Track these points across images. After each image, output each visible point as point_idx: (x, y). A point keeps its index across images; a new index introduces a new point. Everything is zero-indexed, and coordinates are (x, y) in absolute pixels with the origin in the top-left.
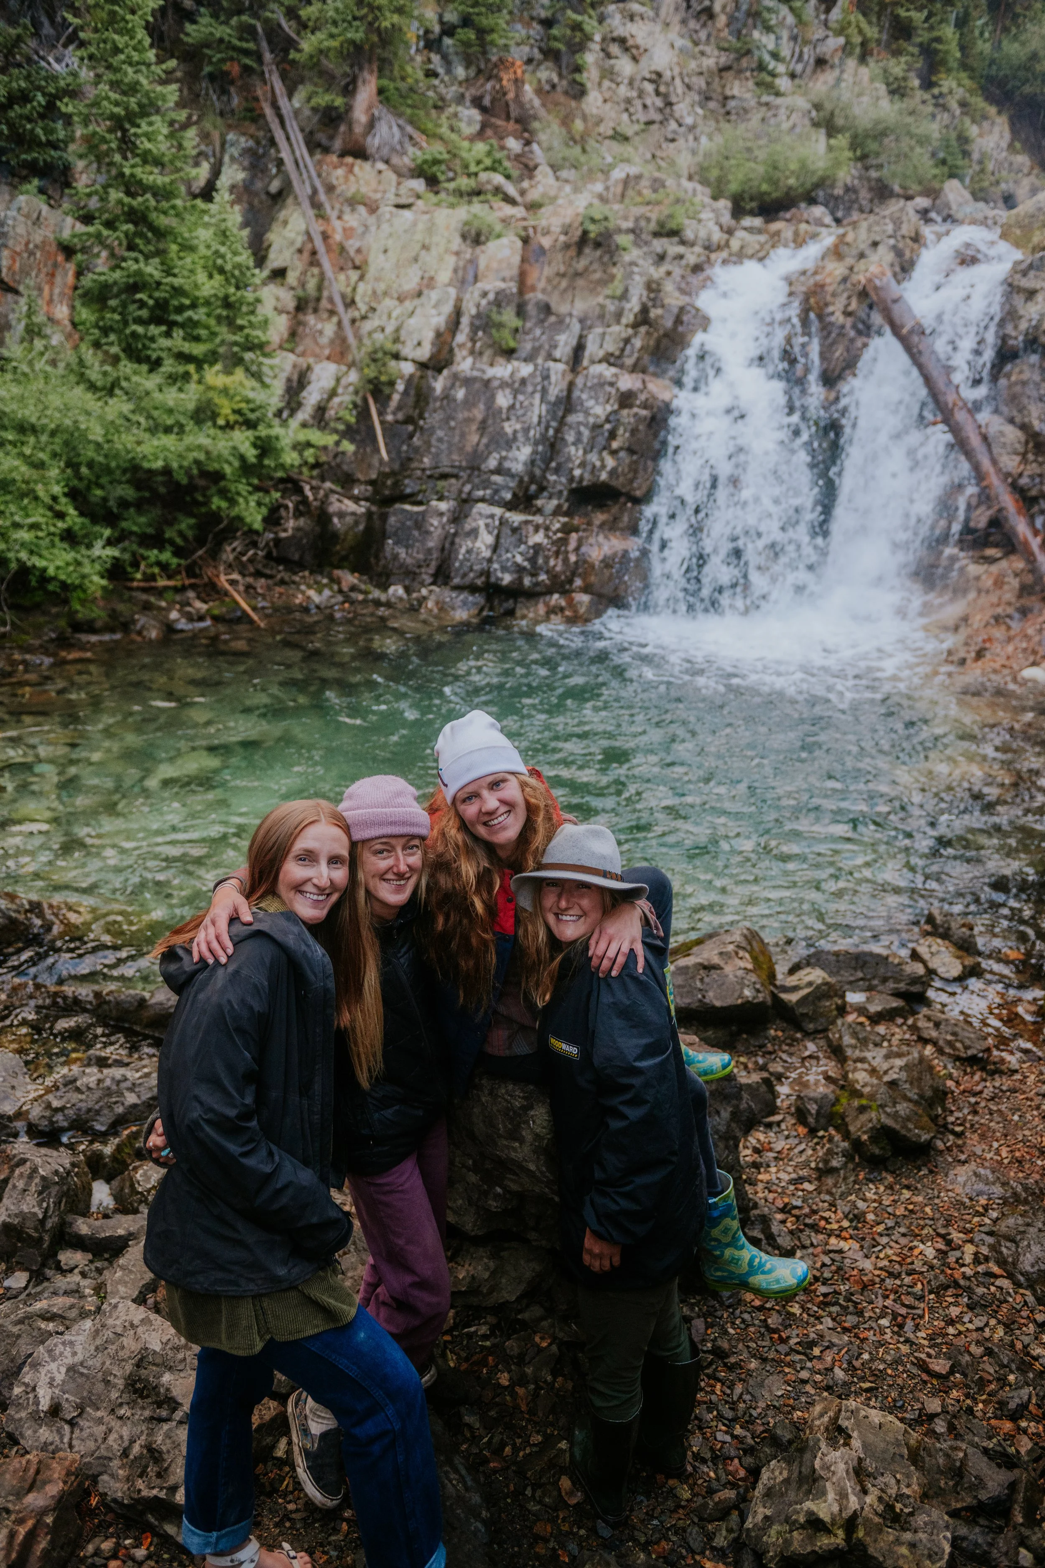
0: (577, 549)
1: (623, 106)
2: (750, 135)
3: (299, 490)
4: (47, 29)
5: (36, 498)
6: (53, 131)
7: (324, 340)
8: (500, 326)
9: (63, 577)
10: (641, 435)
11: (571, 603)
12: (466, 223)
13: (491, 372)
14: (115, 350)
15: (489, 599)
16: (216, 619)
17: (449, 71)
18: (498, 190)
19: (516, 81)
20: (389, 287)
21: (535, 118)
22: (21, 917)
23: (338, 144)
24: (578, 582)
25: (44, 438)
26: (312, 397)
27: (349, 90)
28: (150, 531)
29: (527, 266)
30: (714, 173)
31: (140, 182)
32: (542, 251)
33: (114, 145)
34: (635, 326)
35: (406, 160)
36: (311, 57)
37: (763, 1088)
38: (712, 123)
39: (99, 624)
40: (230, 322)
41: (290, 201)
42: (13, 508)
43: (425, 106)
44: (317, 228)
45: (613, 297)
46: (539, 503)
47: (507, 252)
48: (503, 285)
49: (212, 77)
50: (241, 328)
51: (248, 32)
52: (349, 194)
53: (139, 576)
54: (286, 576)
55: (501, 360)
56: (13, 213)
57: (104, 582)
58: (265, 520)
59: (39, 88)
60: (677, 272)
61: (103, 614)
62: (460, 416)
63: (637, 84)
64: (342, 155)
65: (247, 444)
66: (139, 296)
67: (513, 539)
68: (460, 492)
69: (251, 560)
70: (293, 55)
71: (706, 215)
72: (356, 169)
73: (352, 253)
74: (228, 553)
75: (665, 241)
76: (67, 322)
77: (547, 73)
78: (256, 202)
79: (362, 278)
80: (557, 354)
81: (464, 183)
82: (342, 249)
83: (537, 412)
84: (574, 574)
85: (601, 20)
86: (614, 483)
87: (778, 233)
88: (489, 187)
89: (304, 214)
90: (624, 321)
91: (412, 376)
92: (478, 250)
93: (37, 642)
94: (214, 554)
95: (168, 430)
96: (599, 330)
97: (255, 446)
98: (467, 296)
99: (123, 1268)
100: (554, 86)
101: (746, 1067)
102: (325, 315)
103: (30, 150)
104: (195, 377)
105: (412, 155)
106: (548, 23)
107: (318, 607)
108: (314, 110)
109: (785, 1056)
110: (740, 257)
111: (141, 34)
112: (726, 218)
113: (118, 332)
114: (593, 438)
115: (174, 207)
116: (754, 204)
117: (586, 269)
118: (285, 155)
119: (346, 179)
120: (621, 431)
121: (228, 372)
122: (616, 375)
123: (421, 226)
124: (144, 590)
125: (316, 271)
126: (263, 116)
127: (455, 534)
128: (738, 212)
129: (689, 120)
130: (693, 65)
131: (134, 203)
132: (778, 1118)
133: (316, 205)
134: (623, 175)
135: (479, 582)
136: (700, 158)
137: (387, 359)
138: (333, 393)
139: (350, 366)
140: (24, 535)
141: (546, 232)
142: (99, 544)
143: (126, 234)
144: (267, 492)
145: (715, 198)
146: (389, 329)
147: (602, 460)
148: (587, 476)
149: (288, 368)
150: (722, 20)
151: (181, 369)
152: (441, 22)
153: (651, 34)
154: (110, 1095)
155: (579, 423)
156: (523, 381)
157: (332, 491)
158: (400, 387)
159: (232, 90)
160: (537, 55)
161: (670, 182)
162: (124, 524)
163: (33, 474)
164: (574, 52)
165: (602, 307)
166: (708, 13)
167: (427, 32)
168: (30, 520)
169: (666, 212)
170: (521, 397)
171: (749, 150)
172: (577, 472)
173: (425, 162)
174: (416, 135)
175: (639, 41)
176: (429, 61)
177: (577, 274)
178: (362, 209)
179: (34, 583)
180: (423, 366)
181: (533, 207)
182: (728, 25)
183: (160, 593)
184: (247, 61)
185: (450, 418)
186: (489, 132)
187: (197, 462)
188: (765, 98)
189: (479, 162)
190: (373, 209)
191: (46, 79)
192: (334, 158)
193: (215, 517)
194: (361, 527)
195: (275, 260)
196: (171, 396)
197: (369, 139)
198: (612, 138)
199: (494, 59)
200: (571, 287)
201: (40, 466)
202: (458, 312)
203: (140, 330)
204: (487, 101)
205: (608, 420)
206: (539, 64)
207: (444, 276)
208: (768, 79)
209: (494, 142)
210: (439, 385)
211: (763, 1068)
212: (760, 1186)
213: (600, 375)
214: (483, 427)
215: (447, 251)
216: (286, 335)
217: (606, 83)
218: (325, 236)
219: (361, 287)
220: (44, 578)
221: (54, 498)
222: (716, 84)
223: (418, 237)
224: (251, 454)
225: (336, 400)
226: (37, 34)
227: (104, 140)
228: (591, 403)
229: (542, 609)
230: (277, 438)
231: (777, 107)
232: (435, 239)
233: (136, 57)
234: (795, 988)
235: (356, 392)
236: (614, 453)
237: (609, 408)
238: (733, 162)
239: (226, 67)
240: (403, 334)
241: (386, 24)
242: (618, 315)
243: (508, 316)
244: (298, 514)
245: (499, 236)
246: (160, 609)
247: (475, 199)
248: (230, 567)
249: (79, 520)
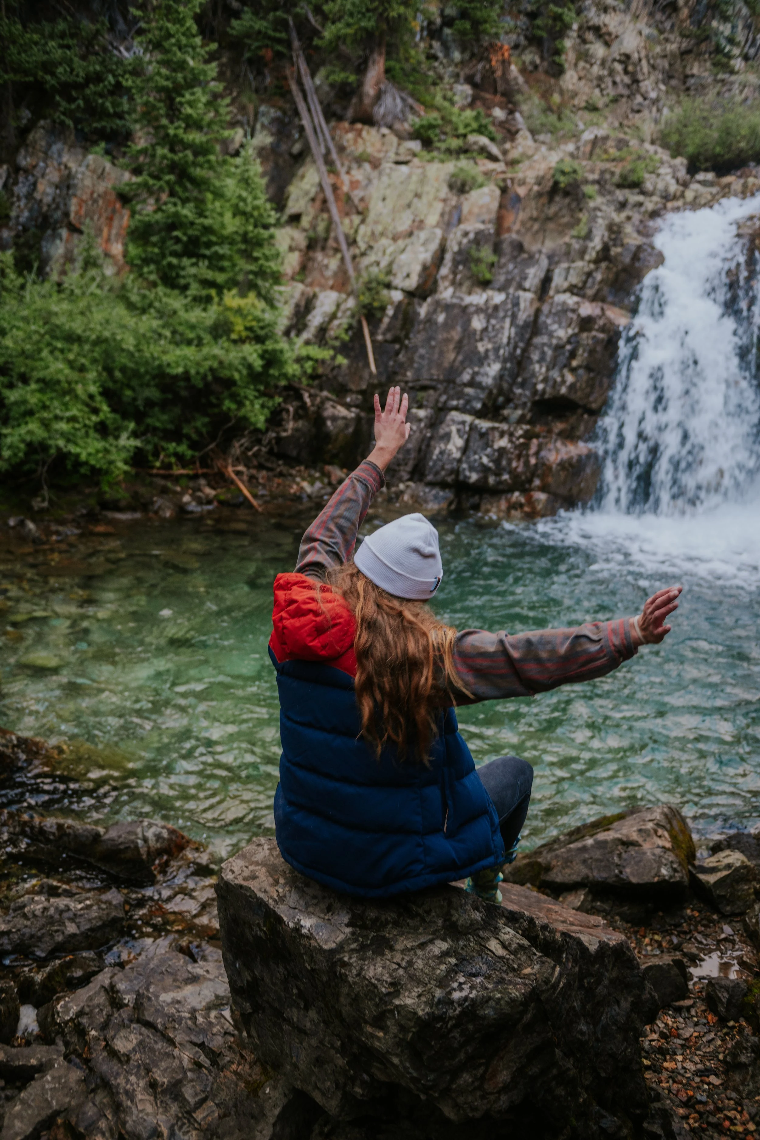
0: (537, 453)
1: (595, 82)
2: (707, 107)
3: (299, 397)
4: (121, 26)
5: (76, 397)
6: (120, 104)
7: (329, 273)
8: (478, 261)
9: (93, 462)
10: (598, 356)
11: (530, 501)
12: (453, 175)
13: (468, 300)
14: (153, 277)
15: (458, 494)
16: (221, 503)
17: (447, 55)
18: (483, 150)
19: (503, 62)
20: (385, 229)
21: (519, 91)
22: (8, 751)
23: (350, 113)
24: (537, 482)
25: (87, 347)
26: (316, 319)
27: (361, 69)
28: (170, 426)
29: (504, 212)
30: (675, 138)
31: (181, 141)
32: (518, 199)
33: (162, 112)
34: (597, 261)
35: (406, 126)
36: (331, 42)
37: (675, 971)
38: (674, 97)
39: (123, 504)
40: (248, 256)
41: (309, 159)
42: (56, 403)
43: (425, 83)
44: (328, 181)
45: (578, 237)
46: (506, 412)
47: (487, 199)
48: (481, 227)
49: (250, 62)
50: (256, 259)
51: (281, 24)
52: (357, 153)
53: (158, 464)
54: (284, 469)
55: (478, 290)
56: (83, 169)
57: (126, 468)
58: (267, 421)
59: (112, 71)
60: (637, 217)
61: (127, 495)
62: (440, 337)
63: (608, 64)
64: (353, 122)
65: (255, 355)
66: (176, 233)
67: (480, 443)
68: (437, 401)
69: (255, 455)
70: (316, 42)
71: (664, 170)
72: (364, 134)
73: (356, 201)
74: (236, 448)
75: (627, 192)
76: (120, 257)
77: (530, 57)
78: (281, 161)
79: (363, 221)
80: (527, 284)
81: (455, 143)
82: (349, 198)
83: (506, 334)
84: (533, 475)
85: (579, 12)
86: (572, 396)
87: (728, 185)
88: (475, 147)
89: (318, 170)
90: (587, 257)
91: (400, 303)
92: (462, 198)
93: (70, 517)
94: (225, 447)
95: (189, 343)
96: (564, 265)
97: (262, 357)
98: (451, 236)
99: (23, 1102)
100: (536, 67)
101: (660, 946)
102: (331, 252)
103: (100, 119)
104: (216, 299)
105: (412, 121)
106: (532, 16)
107: (309, 496)
108: (332, 85)
109: (700, 937)
110: (695, 205)
111: (190, 23)
112: (682, 173)
113: (157, 263)
114: (555, 358)
115: (209, 161)
116: (708, 164)
117: (556, 214)
118: (306, 122)
119: (355, 141)
120: (580, 351)
121: (243, 295)
122: (578, 303)
123: (414, 178)
124: (165, 477)
125: (325, 216)
126: (289, 92)
127: (431, 438)
128: (693, 169)
129: (653, 95)
130: (658, 49)
131: (176, 158)
132: (688, 1002)
133: (329, 162)
134: (592, 137)
135: (450, 479)
136: (662, 126)
137: (380, 287)
138: (333, 316)
139: (349, 295)
140: (63, 426)
141: (523, 183)
142: (124, 435)
143: (168, 183)
144: (271, 397)
145: (674, 157)
146: (384, 264)
147: (563, 376)
148: (549, 390)
149: (297, 295)
150: (685, 12)
151: (204, 293)
152: (442, 14)
153: (621, 23)
154: (52, 923)
155: (544, 344)
156: (496, 308)
157: (328, 399)
158: (390, 311)
159: (266, 71)
160: (523, 41)
161: (634, 143)
162: (149, 421)
163: (74, 375)
164: (555, 39)
165: (568, 245)
166: (673, 8)
167: (430, 23)
168: (68, 414)
169: (629, 167)
170: (493, 321)
171: (705, 118)
172: (540, 387)
173: (422, 126)
174: (416, 106)
175: (612, 28)
176: (431, 47)
177: (548, 219)
178: (367, 166)
179: (69, 466)
180: (410, 294)
181: (513, 163)
182: (690, 16)
183: (177, 479)
184: (279, 48)
185: (431, 338)
186: (479, 103)
187: (211, 369)
188: (720, 76)
189: (467, 126)
190: (376, 165)
191: (116, 64)
192: (346, 125)
193: (225, 417)
194: (351, 430)
195: (293, 207)
196: (195, 315)
197: (376, 109)
198: (586, 108)
199: (485, 44)
200: (543, 230)
201: (82, 369)
202: (442, 250)
203: (174, 261)
204: (478, 79)
205: (569, 342)
206: (525, 48)
207: (433, 219)
208: (724, 60)
209: (482, 110)
210: (423, 310)
211: (678, 948)
212: (665, 1074)
213: (564, 303)
214: (459, 346)
215: (436, 198)
216: (297, 268)
217: (582, 64)
218: (335, 188)
219: (362, 229)
220: (78, 463)
221: (91, 397)
222: (678, 65)
223: (412, 187)
224: (258, 364)
225: (336, 322)
226: (112, 29)
227: (154, 107)
228: (555, 327)
229: (503, 505)
230: (281, 351)
231: (732, 83)
232: (427, 188)
233: (184, 40)
234: (713, 870)
235: (353, 316)
236: (573, 370)
237: (570, 331)
238: (690, 129)
239: (262, 52)
240: (395, 267)
241: (393, 14)
242: (582, 253)
243: (486, 253)
244: (297, 417)
245: (481, 186)
246: (175, 493)
247: (462, 156)
248: (237, 461)
249: (109, 415)
